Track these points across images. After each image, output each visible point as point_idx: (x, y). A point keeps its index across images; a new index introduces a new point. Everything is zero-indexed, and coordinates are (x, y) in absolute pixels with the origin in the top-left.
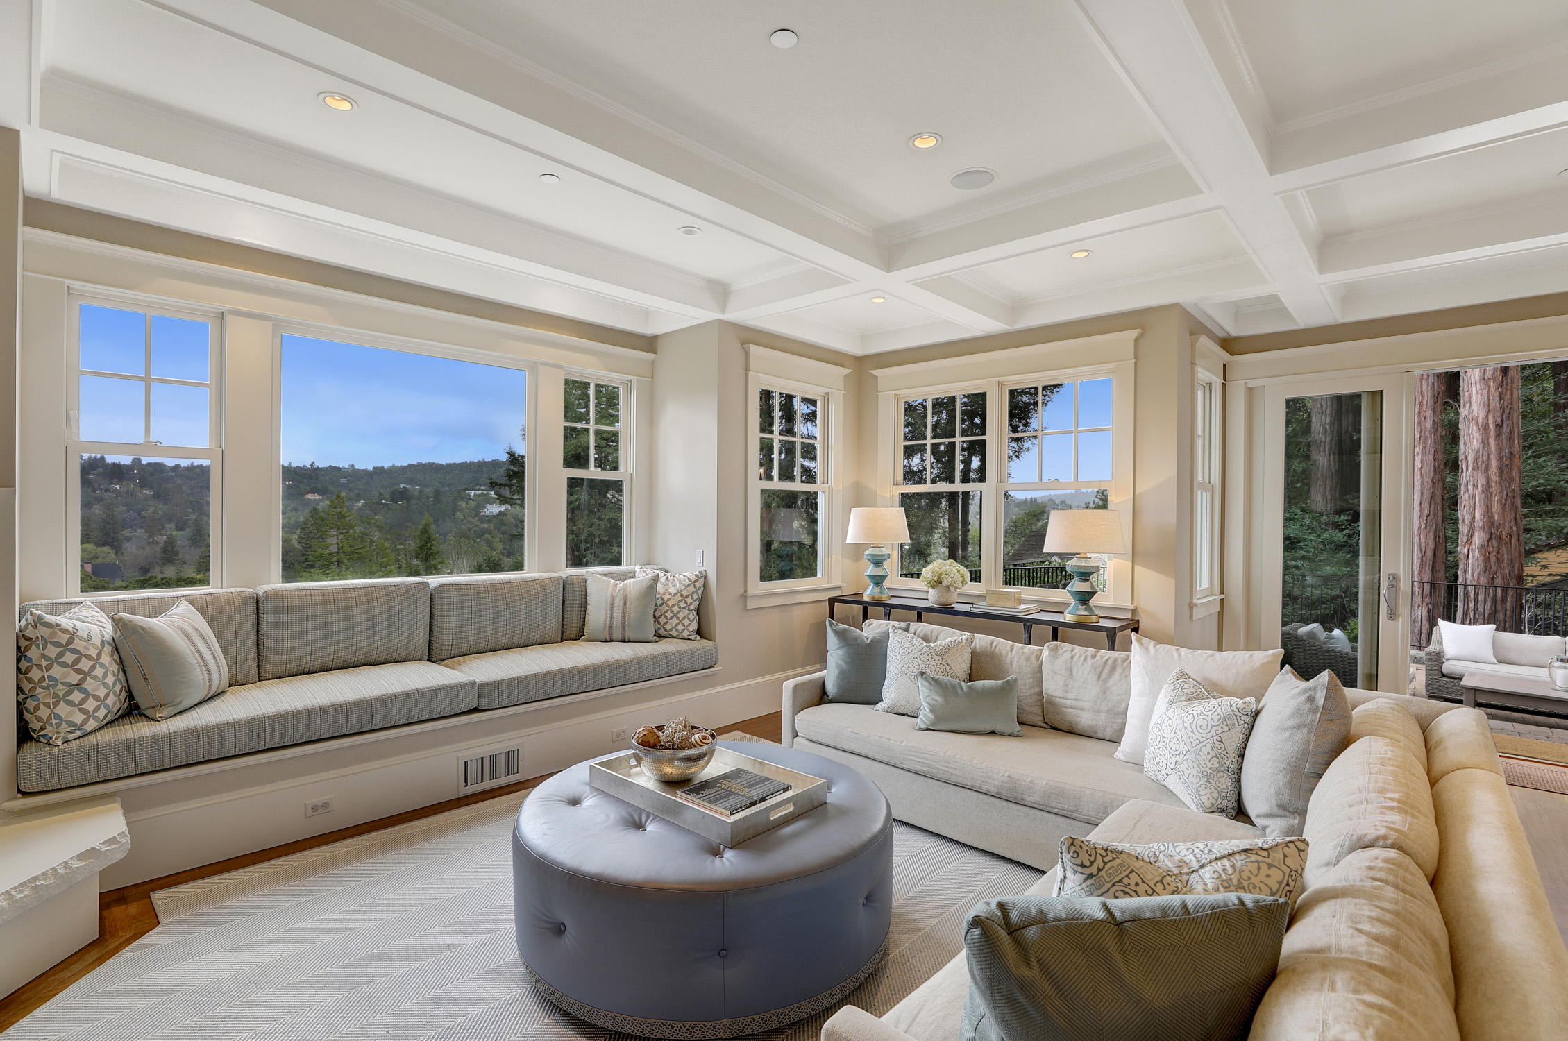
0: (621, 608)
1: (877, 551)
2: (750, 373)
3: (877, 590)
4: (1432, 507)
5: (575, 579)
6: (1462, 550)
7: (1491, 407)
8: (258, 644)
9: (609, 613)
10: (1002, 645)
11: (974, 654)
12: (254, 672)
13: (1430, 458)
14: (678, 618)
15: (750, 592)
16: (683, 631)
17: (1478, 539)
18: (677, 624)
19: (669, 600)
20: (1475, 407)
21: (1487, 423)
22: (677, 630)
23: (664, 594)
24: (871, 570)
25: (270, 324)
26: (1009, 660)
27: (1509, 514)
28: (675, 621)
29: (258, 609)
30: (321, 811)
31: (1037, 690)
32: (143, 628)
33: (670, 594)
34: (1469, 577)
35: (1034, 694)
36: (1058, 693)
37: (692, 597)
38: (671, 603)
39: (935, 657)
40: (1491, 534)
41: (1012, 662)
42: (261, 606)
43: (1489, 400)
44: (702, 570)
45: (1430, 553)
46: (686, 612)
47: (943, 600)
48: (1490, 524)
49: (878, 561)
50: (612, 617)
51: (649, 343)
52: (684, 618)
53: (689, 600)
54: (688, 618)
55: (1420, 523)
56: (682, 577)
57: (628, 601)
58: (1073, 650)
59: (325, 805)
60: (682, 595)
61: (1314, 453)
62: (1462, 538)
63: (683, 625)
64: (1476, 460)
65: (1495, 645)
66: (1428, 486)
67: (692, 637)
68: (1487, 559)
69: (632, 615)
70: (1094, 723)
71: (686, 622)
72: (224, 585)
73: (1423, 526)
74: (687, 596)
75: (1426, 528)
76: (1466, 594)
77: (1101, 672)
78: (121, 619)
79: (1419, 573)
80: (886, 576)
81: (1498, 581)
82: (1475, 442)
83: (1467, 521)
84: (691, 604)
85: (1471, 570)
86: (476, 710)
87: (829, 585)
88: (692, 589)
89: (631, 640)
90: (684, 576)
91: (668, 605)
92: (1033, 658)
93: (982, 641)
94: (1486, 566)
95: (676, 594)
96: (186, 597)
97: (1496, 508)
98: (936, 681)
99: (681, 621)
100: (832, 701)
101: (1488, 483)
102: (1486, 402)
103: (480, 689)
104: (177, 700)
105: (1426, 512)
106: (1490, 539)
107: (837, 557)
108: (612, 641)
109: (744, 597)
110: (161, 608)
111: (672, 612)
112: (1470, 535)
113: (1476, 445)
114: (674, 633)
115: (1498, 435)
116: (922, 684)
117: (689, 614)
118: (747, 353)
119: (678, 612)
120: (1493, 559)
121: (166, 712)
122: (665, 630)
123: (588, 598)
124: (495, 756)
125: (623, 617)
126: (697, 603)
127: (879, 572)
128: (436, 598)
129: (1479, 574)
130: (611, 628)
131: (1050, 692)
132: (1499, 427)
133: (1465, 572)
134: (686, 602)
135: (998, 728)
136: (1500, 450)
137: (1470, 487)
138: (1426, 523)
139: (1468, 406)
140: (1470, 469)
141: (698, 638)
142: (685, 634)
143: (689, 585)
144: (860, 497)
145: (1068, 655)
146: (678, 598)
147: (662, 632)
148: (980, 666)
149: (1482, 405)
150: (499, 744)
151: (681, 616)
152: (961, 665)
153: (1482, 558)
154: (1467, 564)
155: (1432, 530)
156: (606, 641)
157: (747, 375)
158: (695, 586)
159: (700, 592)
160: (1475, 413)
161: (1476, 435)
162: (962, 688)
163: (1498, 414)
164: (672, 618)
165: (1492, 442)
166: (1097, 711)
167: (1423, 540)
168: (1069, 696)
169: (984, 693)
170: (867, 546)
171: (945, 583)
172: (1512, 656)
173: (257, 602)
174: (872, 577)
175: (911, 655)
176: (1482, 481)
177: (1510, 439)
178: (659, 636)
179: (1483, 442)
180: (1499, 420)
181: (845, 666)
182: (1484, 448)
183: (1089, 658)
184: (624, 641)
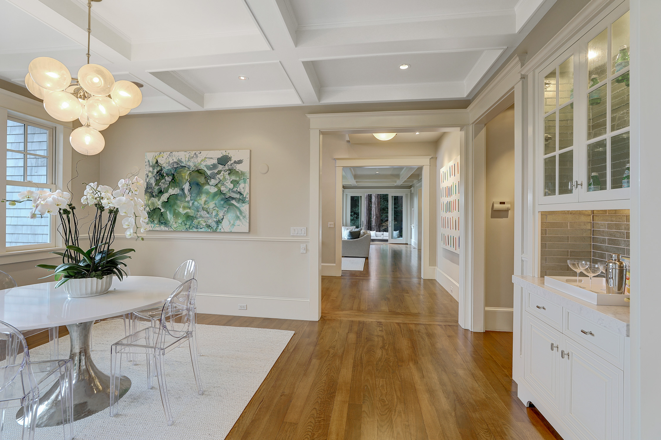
4: (368, 211)
6: (372, 219)
13: (368, 201)
27: (379, 213)
45: (368, 221)
48: (376, 214)
64: (374, 202)
65: (376, 234)
73: (367, 216)
81: (377, 225)
83: (373, 214)
85: (373, 223)
94: (375, 222)
97: (377, 211)
112: (373, 217)
113: (374, 200)
115: (377, 198)
132: (377, 196)
136: (377, 201)
153: (375, 220)
154: (373, 221)
177: (379, 199)
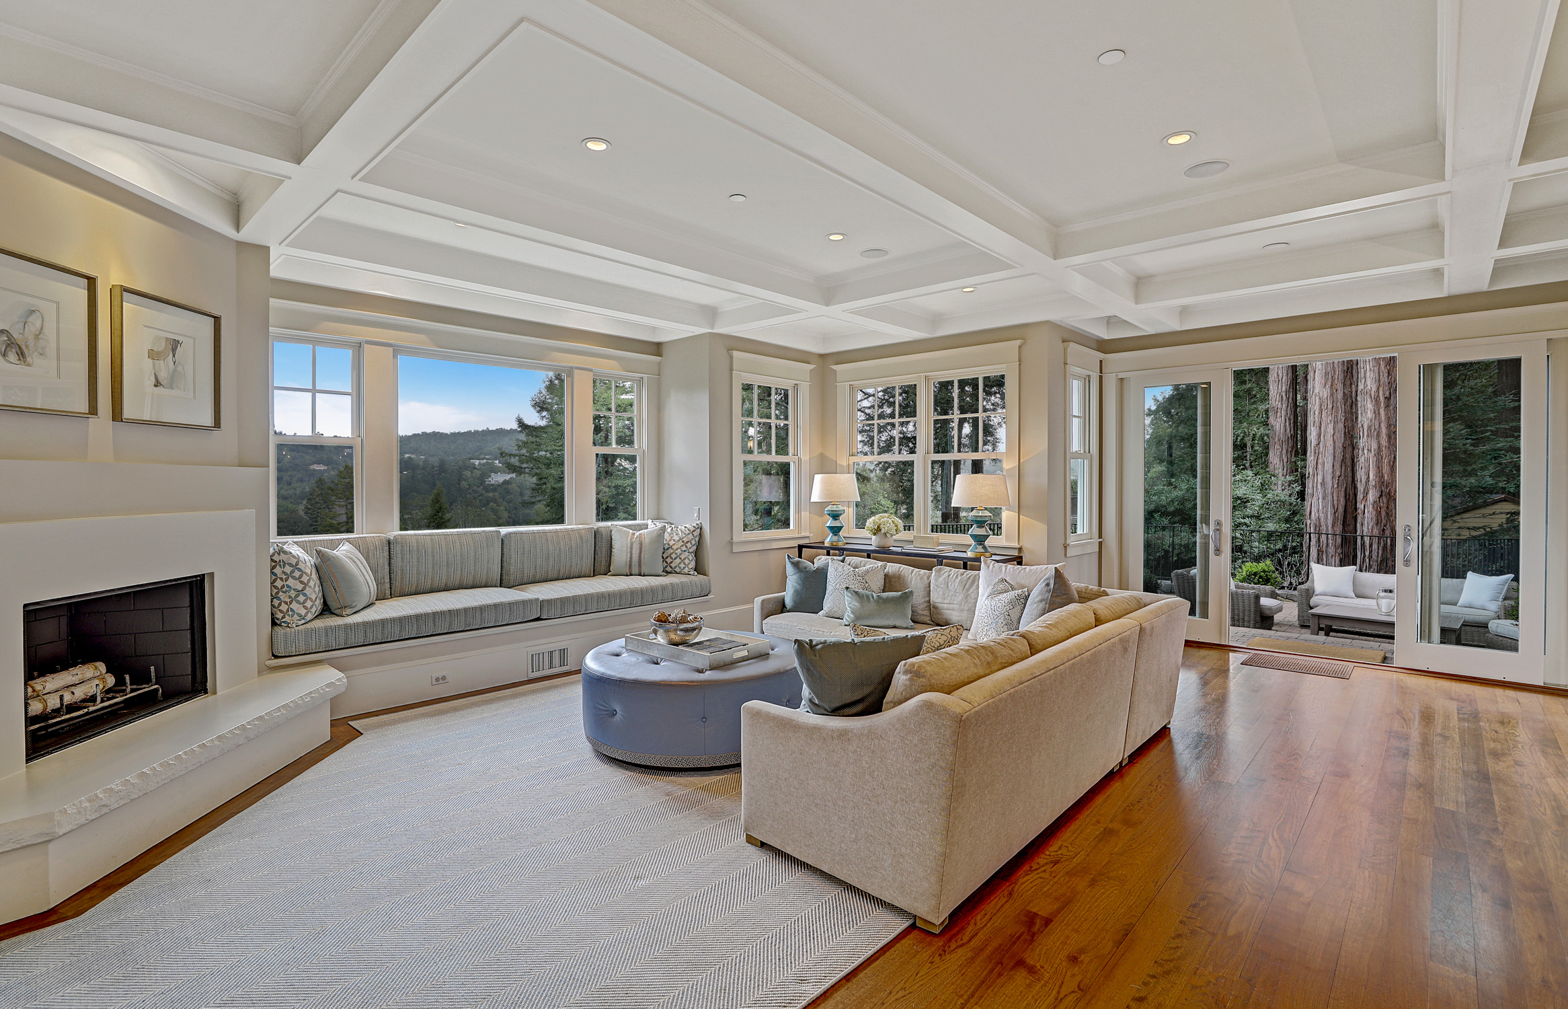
0: (638, 551)
1: (835, 508)
2: (734, 372)
3: (835, 538)
4: (1343, 468)
5: (603, 530)
6: (1360, 506)
7: (1381, 382)
8: (390, 573)
9: (629, 554)
10: (905, 570)
11: (886, 576)
12: (388, 592)
13: (1341, 425)
14: (680, 558)
15: (735, 539)
16: (685, 567)
17: (1372, 496)
18: (680, 563)
19: (674, 545)
20: (1369, 382)
21: (1378, 396)
22: (680, 567)
23: (670, 540)
24: (830, 522)
25: (392, 349)
26: (909, 580)
28: (678, 561)
29: (389, 549)
30: (441, 681)
31: (927, 599)
32: (333, 557)
33: (674, 540)
34: (1365, 530)
35: (925, 602)
36: (939, 600)
37: (691, 543)
38: (675, 547)
39: (858, 578)
40: (1382, 491)
41: (911, 581)
42: (392, 547)
43: (1379, 376)
44: (698, 522)
45: (1341, 510)
46: (687, 554)
47: (882, 544)
49: (835, 516)
50: (631, 558)
51: (657, 348)
52: (685, 559)
53: (689, 545)
54: (688, 559)
55: (1333, 483)
56: (683, 527)
57: (643, 545)
58: (951, 570)
59: (444, 678)
60: (683, 542)
61: (1271, 420)
62: (1360, 496)
63: (684, 564)
64: (1369, 428)
65: (1355, 583)
66: (1339, 451)
67: (692, 573)
68: (1379, 513)
69: (646, 556)
70: (960, 618)
71: (687, 561)
72: (364, 531)
73: (1336, 486)
74: (687, 542)
75: (1338, 487)
76: (1363, 545)
77: (965, 585)
78: (320, 551)
79: (1332, 527)
80: (842, 527)
82: (1369, 413)
83: (1363, 481)
84: (690, 548)
85: (1367, 523)
86: (538, 619)
87: (800, 535)
88: (691, 536)
89: (646, 574)
90: (685, 527)
91: (673, 549)
92: (925, 578)
93: (892, 568)
94: (1378, 520)
95: (679, 541)
96: (348, 540)
98: (856, 592)
99: (683, 561)
100: (788, 611)
101: (1379, 447)
102: (1377, 378)
103: (544, 604)
104: (354, 604)
105: (1338, 473)
106: (1381, 496)
107: (805, 515)
108: (632, 575)
109: (731, 543)
110: (334, 545)
111: (676, 554)
112: (1366, 493)
113: (1370, 415)
114: (677, 570)
116: (847, 595)
117: (689, 555)
118: (731, 357)
119: (681, 554)
120: (1383, 513)
121: (348, 611)
122: (671, 567)
123: (613, 544)
124: (552, 652)
125: (640, 557)
126: (695, 548)
127: (837, 524)
128: (505, 540)
129: (1373, 527)
130: (630, 565)
131: (934, 600)
133: (1362, 525)
134: (686, 547)
135: (897, 624)
137: (1366, 451)
138: (1338, 483)
139: (1363, 380)
140: (1365, 436)
141: (696, 574)
142: (686, 570)
143: (689, 534)
144: (825, 466)
145: (947, 574)
146: (681, 543)
147: (669, 569)
148: (890, 582)
149: (1374, 381)
150: (556, 644)
151: (683, 557)
152: (877, 583)
153: (1375, 512)
154: (1363, 518)
155: (1343, 489)
156: (627, 575)
157: (731, 374)
158: (693, 535)
159: (697, 539)
160: (1369, 387)
161: (1370, 406)
162: (873, 597)
163: (1387, 388)
164: (676, 558)
165: (1382, 412)
166: (962, 610)
167: (1335, 498)
168: (945, 601)
169: (887, 601)
170: (828, 503)
171: (883, 531)
172: (1368, 592)
173: (389, 543)
174: (831, 528)
175: (842, 576)
176: (1374, 446)
178: (668, 573)
179: (1375, 412)
180: (1387, 393)
181: (798, 587)
182: (1375, 417)
183: (959, 576)
184: (640, 575)
